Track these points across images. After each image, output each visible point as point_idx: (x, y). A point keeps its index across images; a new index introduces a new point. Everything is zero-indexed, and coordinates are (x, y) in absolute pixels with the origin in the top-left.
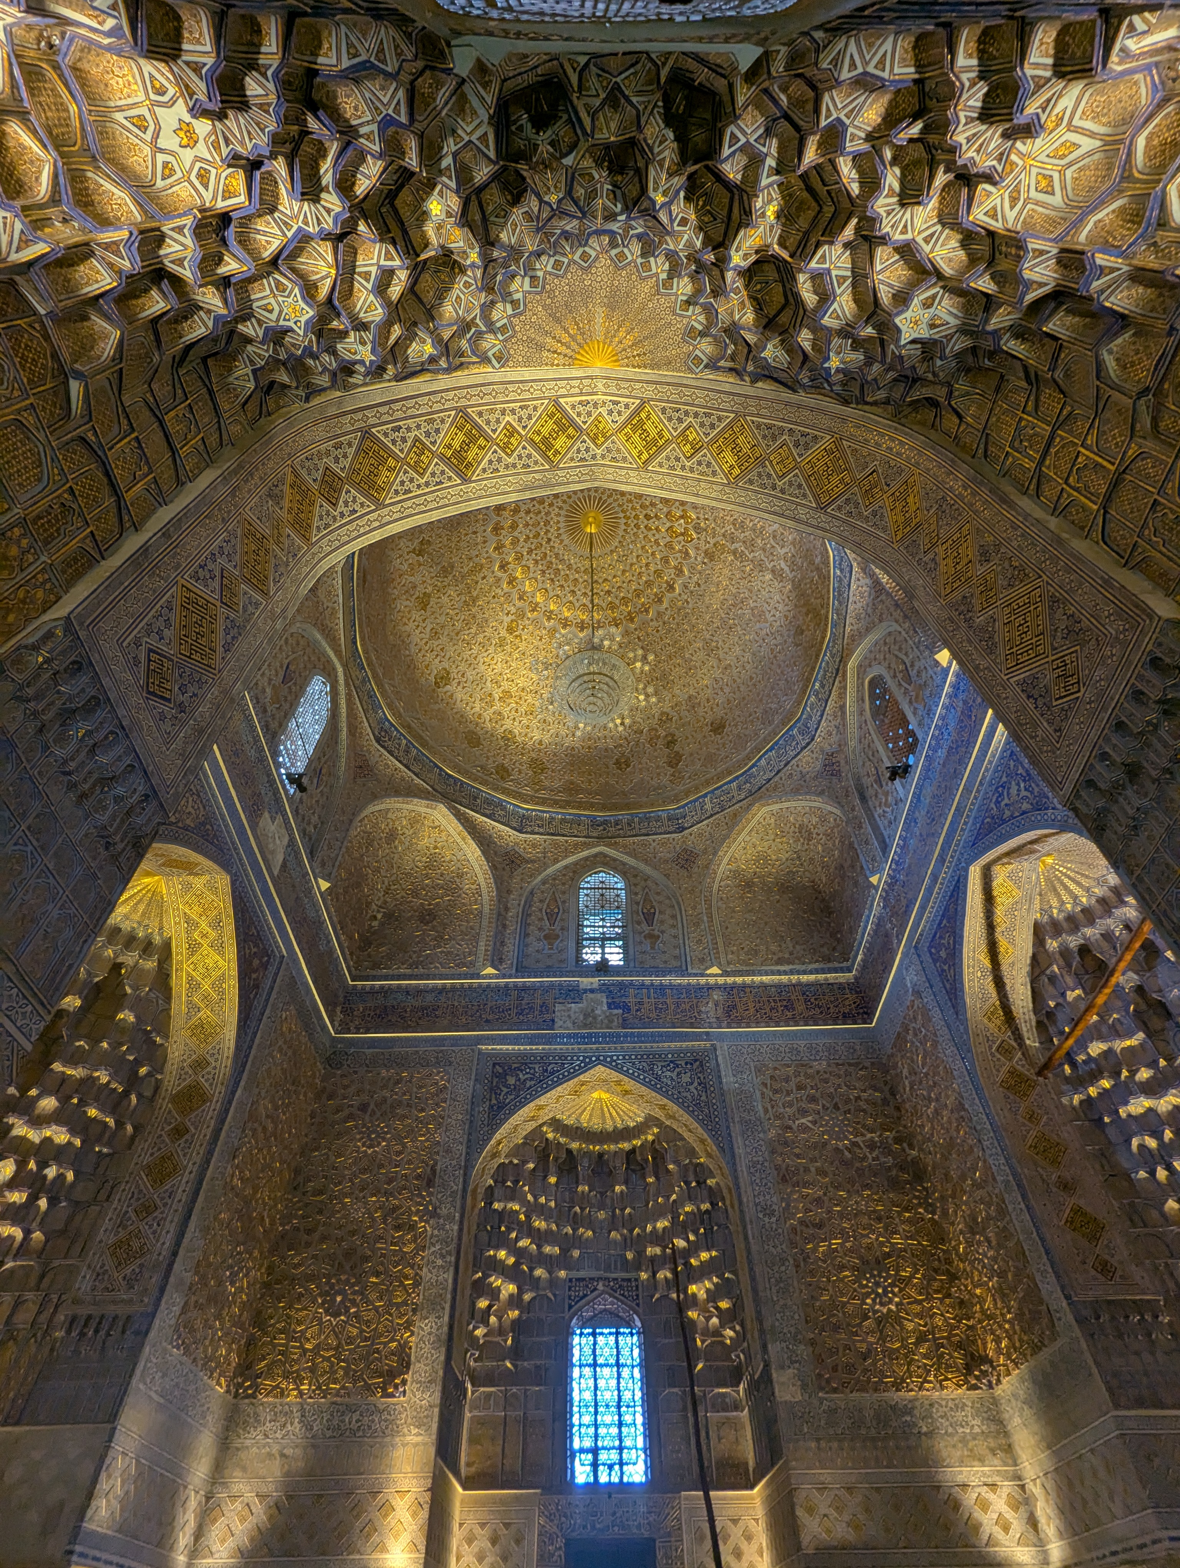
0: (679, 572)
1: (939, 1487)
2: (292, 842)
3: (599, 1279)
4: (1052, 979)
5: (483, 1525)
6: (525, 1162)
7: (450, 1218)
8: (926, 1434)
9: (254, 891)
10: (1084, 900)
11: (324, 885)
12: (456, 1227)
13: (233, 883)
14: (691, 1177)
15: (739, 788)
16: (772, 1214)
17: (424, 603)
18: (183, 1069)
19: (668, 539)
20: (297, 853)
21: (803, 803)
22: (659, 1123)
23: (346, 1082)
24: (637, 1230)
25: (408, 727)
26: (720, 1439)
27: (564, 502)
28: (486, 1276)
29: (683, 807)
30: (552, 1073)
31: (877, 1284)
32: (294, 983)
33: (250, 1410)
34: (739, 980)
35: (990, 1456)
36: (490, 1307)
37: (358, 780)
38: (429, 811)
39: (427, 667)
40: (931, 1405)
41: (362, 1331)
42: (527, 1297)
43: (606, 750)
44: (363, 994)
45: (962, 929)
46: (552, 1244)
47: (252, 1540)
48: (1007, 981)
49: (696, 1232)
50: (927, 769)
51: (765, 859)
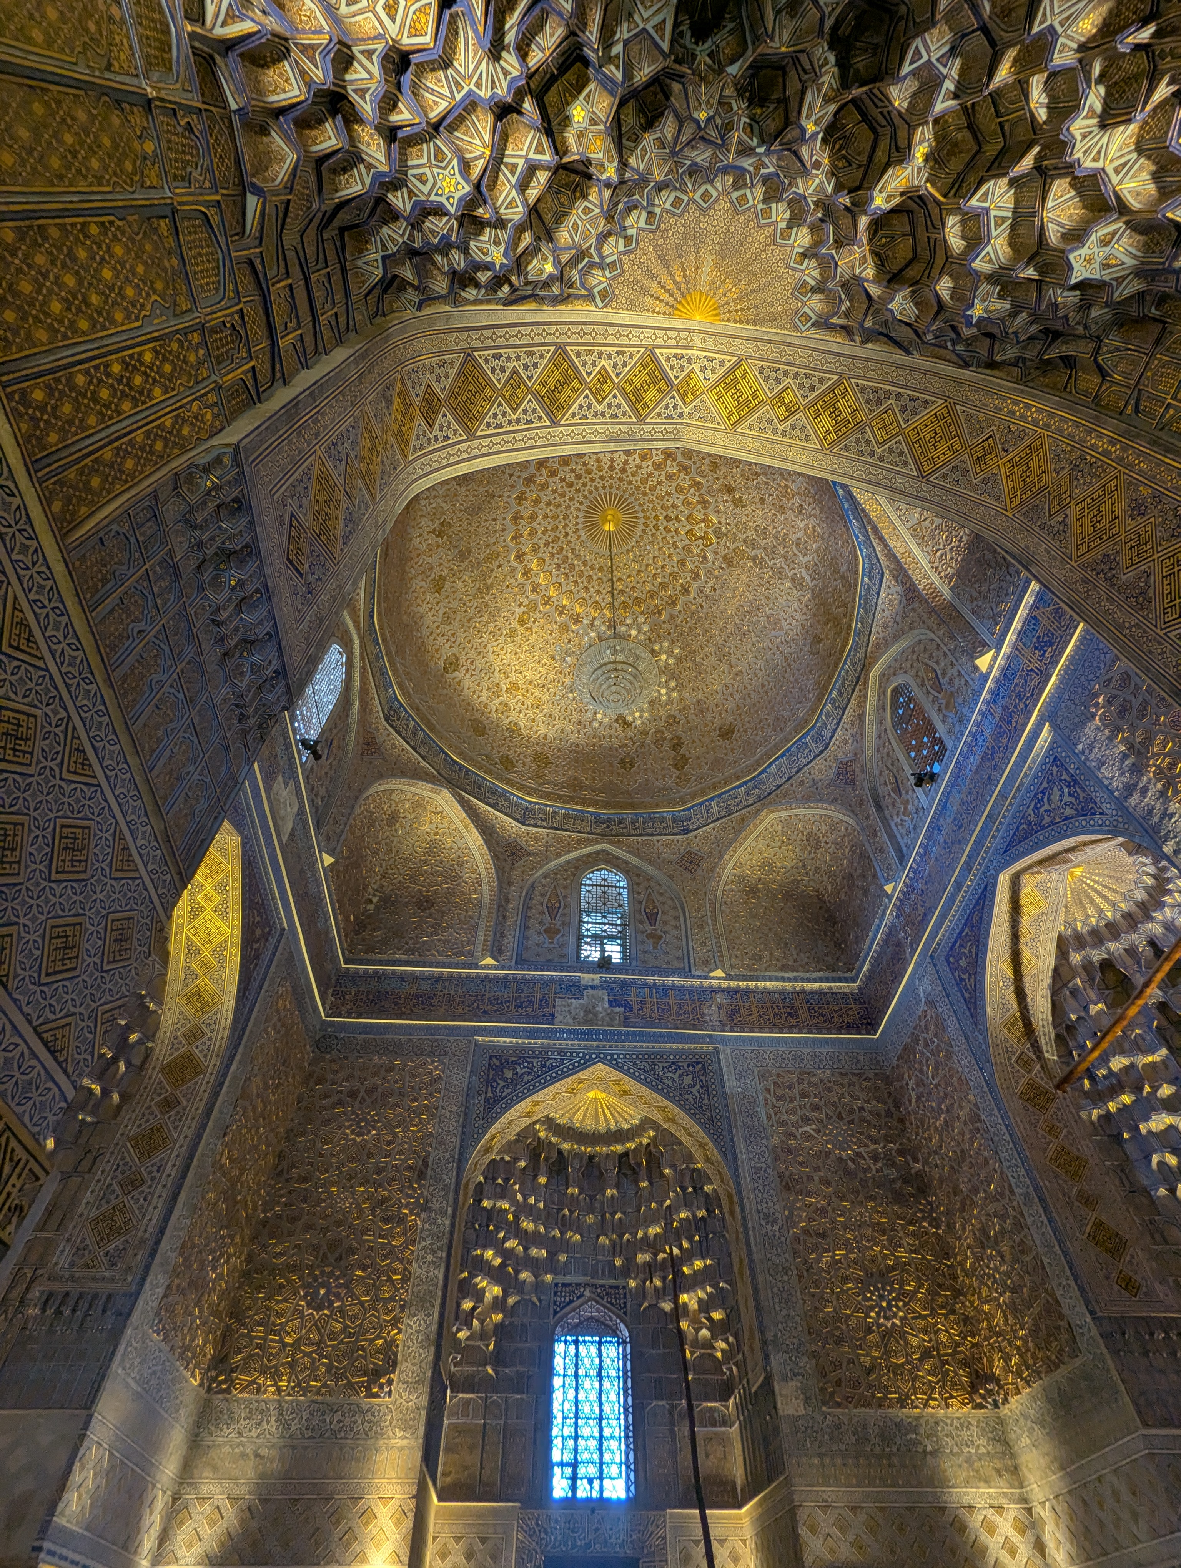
0: (696, 575)
1: (944, 1509)
2: (301, 811)
3: (586, 1285)
4: (1074, 992)
5: (457, 1539)
6: (516, 1160)
7: (442, 1212)
8: (931, 1453)
9: (262, 858)
10: (1109, 914)
11: (328, 860)
12: (448, 1222)
13: (244, 845)
14: (687, 1182)
15: (748, 794)
16: (775, 1222)
17: (438, 585)
18: (176, 1038)
19: (687, 542)
20: (305, 823)
21: (814, 811)
22: (656, 1126)
23: (335, 1066)
24: (627, 1236)
25: (417, 709)
26: (707, 1456)
27: (585, 497)
28: (472, 1276)
29: (689, 809)
30: (551, 1068)
31: (881, 1297)
32: (292, 957)
33: (223, 1405)
34: (743, 984)
35: (996, 1477)
36: (474, 1309)
37: (366, 758)
38: (433, 795)
39: (437, 651)
40: (937, 1423)
41: (346, 1327)
42: (511, 1301)
43: (611, 749)
44: (356, 977)
45: (987, 938)
46: (539, 1246)
47: (222, 1545)
48: (1028, 992)
49: (690, 1240)
50: (956, 776)
51: (770, 866)
